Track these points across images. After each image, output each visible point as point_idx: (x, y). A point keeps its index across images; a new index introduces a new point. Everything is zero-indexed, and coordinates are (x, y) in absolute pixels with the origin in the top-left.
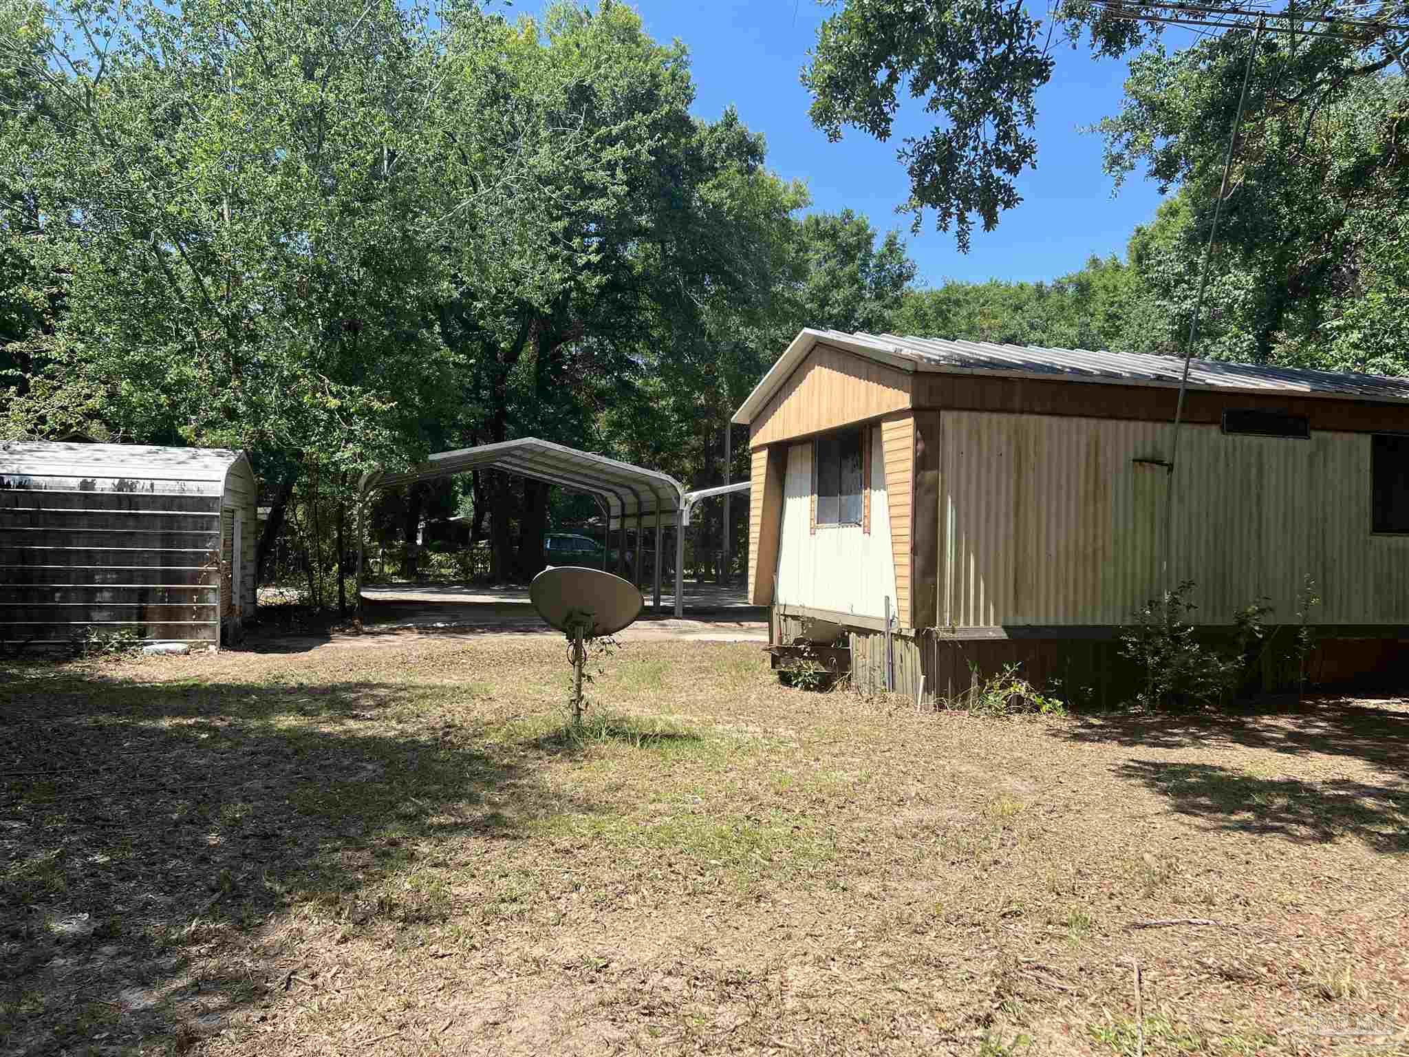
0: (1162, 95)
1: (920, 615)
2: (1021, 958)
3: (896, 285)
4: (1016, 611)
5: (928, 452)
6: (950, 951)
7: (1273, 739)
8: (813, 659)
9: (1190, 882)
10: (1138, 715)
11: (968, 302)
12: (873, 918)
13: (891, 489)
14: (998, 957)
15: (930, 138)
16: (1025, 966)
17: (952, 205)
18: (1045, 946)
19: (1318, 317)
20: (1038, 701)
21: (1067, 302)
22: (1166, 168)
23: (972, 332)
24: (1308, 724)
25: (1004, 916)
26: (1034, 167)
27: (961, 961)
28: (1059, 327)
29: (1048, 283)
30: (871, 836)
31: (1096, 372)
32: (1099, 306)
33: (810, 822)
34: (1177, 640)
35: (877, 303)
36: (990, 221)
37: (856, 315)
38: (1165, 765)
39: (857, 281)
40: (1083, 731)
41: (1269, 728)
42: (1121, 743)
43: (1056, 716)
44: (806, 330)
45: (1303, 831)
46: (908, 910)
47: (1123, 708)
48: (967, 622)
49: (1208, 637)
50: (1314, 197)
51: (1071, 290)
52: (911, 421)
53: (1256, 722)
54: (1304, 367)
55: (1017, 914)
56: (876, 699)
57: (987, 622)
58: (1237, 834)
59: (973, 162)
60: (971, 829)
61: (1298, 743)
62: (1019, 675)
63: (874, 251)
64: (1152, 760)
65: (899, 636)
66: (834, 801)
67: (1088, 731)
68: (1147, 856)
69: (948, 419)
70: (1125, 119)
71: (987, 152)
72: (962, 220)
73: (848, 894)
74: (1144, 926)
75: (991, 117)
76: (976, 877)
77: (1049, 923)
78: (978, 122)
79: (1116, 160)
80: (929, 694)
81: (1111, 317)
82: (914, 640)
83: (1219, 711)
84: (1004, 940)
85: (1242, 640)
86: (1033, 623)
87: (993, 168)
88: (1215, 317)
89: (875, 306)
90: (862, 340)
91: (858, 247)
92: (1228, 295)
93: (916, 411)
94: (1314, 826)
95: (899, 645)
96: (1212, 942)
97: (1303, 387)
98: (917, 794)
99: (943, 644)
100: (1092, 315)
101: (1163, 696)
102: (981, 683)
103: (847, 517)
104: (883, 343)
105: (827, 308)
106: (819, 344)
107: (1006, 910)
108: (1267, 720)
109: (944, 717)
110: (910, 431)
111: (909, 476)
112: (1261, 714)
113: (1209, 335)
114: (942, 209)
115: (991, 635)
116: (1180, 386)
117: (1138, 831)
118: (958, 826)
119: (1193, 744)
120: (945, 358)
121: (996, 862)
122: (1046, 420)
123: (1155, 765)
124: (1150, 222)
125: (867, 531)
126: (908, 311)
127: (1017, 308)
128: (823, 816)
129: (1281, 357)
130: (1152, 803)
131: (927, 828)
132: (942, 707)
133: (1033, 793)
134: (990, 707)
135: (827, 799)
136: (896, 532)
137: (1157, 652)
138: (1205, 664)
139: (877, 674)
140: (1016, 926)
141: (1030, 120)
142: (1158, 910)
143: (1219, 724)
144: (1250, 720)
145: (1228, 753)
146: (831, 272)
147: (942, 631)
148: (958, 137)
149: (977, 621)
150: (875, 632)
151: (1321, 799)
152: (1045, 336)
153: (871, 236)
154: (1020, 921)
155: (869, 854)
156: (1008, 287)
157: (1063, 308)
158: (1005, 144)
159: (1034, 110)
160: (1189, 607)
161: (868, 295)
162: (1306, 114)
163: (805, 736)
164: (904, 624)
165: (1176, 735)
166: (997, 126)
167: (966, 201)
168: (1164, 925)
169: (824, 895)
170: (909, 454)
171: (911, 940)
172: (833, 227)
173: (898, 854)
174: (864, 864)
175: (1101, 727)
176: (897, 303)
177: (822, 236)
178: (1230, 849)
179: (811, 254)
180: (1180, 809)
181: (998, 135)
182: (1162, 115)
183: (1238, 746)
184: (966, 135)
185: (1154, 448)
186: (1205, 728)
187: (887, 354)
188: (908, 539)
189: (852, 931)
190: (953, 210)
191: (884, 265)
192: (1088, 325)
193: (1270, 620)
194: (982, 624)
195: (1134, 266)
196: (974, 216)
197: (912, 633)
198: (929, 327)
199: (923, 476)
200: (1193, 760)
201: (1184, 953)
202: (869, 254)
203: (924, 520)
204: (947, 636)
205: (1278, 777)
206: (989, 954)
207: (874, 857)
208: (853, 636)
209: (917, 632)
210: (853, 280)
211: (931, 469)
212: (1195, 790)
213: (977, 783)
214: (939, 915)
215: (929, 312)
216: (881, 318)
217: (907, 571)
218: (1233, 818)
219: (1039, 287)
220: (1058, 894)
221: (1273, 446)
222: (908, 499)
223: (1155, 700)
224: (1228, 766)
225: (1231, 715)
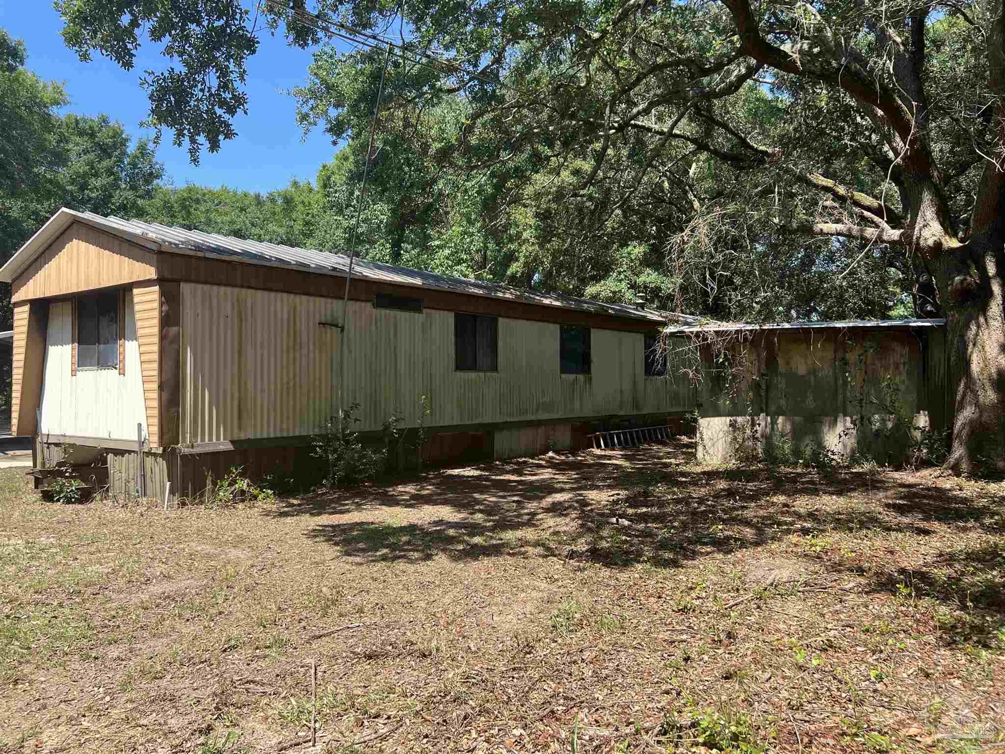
0: (333, 80)
1: (165, 437)
2: (236, 678)
3: (148, 182)
4: (240, 428)
5: (171, 313)
6: (182, 686)
7: (404, 500)
8: (74, 478)
9: (351, 600)
10: (323, 494)
11: (205, 201)
12: (120, 677)
13: (141, 340)
14: (218, 682)
15: (166, 74)
16: (237, 683)
17: (185, 128)
18: (254, 665)
19: (428, 238)
20: (256, 492)
21: (278, 210)
22: (337, 129)
23: (209, 225)
24: (423, 488)
25: (225, 651)
26: (246, 113)
27: (191, 691)
28: (272, 227)
29: (264, 194)
30: (121, 612)
31: (293, 262)
32: (299, 214)
33: (67, 611)
34: (347, 442)
35: (131, 192)
36: (214, 146)
37: (113, 200)
38: (339, 526)
39: (113, 174)
40: (286, 509)
41: (402, 493)
42: (312, 514)
43: (268, 502)
44: (64, 209)
45: (416, 555)
46: (150, 662)
47: (314, 490)
48: (203, 440)
49: (367, 439)
50: (422, 164)
51: (280, 202)
52: (157, 288)
53: (394, 490)
54: (420, 269)
55: (234, 647)
56: (130, 504)
57: (218, 438)
58: (380, 565)
59: (201, 100)
60: (202, 592)
61: (418, 500)
62: (243, 475)
63: (129, 151)
64: (331, 523)
65: (149, 454)
66: (90, 590)
67: (290, 509)
68: (324, 589)
69: (186, 289)
70: (309, 90)
71: (211, 95)
72: (193, 141)
73: (99, 662)
74: (320, 637)
75: (214, 70)
76: (205, 627)
77: (257, 648)
78: (205, 71)
79: (304, 117)
80: (174, 495)
81: (307, 223)
82: (162, 456)
83: (373, 486)
84: (224, 668)
85: (387, 440)
86: (252, 437)
87: (216, 108)
88: (371, 231)
89: (130, 195)
90: (114, 222)
91: (115, 146)
92: (377, 218)
93: (160, 281)
94: (423, 551)
95: (149, 460)
96: (360, 637)
97: (418, 282)
98: (162, 573)
99: (184, 457)
100: (294, 221)
101: (340, 480)
102: (215, 484)
103: (105, 362)
104: (134, 227)
105: (86, 192)
106: (76, 222)
107: (226, 646)
108: (400, 488)
109: (186, 512)
110: (156, 296)
111: (156, 330)
112: (397, 485)
113: (369, 242)
114: (177, 130)
115: (222, 448)
116: (347, 276)
117: (320, 573)
118: (193, 591)
119: (357, 509)
120: (183, 243)
121: (220, 613)
122: (259, 293)
123: (332, 526)
124: (332, 162)
125: (122, 373)
126: (157, 202)
127: (242, 210)
128: (79, 603)
129: (408, 261)
130: (329, 551)
131: (168, 597)
132: (184, 504)
133: (250, 558)
134: (221, 500)
135: (83, 590)
136: (145, 373)
137: (335, 451)
138: (364, 456)
139: (132, 483)
140: (233, 657)
141: (242, 79)
142: (330, 623)
143: (372, 494)
144: (391, 489)
145: (377, 512)
146: (91, 164)
147: (183, 448)
148: (189, 79)
149: (210, 439)
150: (130, 452)
151: (428, 534)
152: (262, 232)
153: (127, 140)
154: (237, 652)
155: (119, 627)
156: (235, 194)
157: (274, 214)
158: (224, 92)
159: (244, 71)
160: (356, 420)
161: (124, 186)
162: (417, 111)
163: (65, 541)
164: (154, 444)
165: (347, 505)
166: (218, 77)
167: (196, 127)
168: (333, 633)
169: (78, 667)
170: (156, 313)
171: (152, 685)
172: (91, 128)
173: (143, 621)
174: (116, 635)
175: (299, 505)
176: (149, 195)
177: (81, 133)
178: (375, 575)
179: (71, 146)
180: (348, 554)
181: (219, 84)
182: (334, 94)
183: (384, 507)
184: (194, 79)
185: (332, 315)
186: (364, 498)
187: (135, 236)
188: (156, 379)
189: (101, 690)
190: (186, 132)
191: (137, 164)
192: (292, 227)
193: (402, 425)
194: (214, 440)
195: (321, 191)
196: (201, 139)
197: (160, 451)
198: (175, 217)
199: (168, 331)
200: (357, 520)
201: (345, 648)
202: (124, 153)
203: (169, 365)
204: (187, 451)
205: (405, 523)
206: (212, 681)
207: (123, 628)
208: (110, 457)
209: (164, 451)
210: (110, 172)
211: (175, 326)
212: (356, 540)
213: (209, 557)
214: (175, 662)
215: (175, 205)
216: (134, 205)
217: (155, 404)
218: (378, 553)
219: (257, 197)
220: (264, 627)
221: (403, 316)
222: (156, 348)
223: (334, 483)
224: (377, 521)
225: (380, 488)
